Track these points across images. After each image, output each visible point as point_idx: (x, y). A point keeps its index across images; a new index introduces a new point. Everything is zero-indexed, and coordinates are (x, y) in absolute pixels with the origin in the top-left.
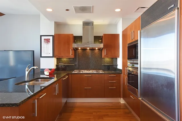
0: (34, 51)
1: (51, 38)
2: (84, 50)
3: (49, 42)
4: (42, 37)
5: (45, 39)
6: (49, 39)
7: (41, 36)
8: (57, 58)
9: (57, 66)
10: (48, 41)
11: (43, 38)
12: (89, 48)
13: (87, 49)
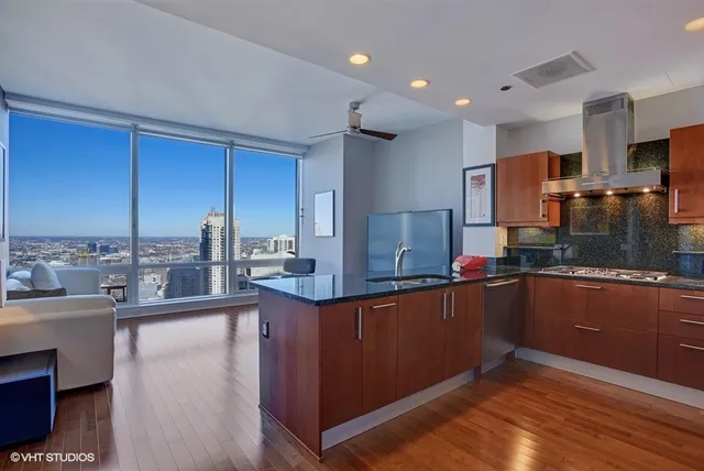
0: (451, 210)
1: (487, 172)
2: (595, 197)
3: (483, 183)
4: (467, 172)
5: (473, 178)
6: (484, 176)
7: (464, 171)
8: (509, 228)
9: (508, 250)
10: (479, 180)
11: (469, 174)
12: (612, 190)
13: (607, 196)
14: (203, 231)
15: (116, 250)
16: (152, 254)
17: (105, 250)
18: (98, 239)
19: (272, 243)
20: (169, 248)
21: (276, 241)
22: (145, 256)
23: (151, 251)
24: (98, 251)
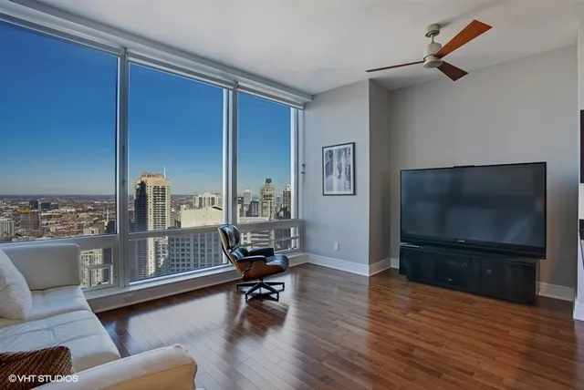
14: (138, 190)
15: (57, 207)
16: (90, 210)
17: (46, 206)
18: (40, 197)
19: (197, 200)
20: (106, 205)
21: (200, 198)
22: (83, 212)
23: (89, 207)
24: (40, 207)
